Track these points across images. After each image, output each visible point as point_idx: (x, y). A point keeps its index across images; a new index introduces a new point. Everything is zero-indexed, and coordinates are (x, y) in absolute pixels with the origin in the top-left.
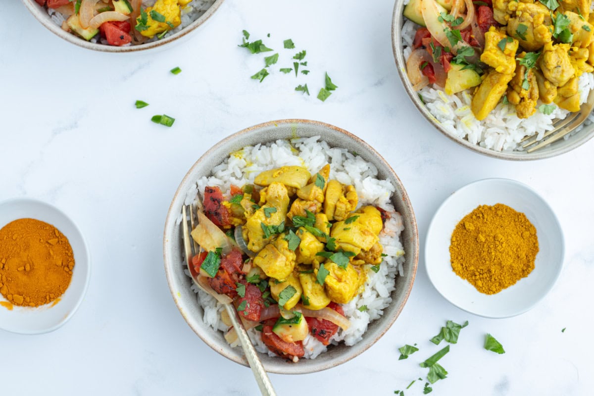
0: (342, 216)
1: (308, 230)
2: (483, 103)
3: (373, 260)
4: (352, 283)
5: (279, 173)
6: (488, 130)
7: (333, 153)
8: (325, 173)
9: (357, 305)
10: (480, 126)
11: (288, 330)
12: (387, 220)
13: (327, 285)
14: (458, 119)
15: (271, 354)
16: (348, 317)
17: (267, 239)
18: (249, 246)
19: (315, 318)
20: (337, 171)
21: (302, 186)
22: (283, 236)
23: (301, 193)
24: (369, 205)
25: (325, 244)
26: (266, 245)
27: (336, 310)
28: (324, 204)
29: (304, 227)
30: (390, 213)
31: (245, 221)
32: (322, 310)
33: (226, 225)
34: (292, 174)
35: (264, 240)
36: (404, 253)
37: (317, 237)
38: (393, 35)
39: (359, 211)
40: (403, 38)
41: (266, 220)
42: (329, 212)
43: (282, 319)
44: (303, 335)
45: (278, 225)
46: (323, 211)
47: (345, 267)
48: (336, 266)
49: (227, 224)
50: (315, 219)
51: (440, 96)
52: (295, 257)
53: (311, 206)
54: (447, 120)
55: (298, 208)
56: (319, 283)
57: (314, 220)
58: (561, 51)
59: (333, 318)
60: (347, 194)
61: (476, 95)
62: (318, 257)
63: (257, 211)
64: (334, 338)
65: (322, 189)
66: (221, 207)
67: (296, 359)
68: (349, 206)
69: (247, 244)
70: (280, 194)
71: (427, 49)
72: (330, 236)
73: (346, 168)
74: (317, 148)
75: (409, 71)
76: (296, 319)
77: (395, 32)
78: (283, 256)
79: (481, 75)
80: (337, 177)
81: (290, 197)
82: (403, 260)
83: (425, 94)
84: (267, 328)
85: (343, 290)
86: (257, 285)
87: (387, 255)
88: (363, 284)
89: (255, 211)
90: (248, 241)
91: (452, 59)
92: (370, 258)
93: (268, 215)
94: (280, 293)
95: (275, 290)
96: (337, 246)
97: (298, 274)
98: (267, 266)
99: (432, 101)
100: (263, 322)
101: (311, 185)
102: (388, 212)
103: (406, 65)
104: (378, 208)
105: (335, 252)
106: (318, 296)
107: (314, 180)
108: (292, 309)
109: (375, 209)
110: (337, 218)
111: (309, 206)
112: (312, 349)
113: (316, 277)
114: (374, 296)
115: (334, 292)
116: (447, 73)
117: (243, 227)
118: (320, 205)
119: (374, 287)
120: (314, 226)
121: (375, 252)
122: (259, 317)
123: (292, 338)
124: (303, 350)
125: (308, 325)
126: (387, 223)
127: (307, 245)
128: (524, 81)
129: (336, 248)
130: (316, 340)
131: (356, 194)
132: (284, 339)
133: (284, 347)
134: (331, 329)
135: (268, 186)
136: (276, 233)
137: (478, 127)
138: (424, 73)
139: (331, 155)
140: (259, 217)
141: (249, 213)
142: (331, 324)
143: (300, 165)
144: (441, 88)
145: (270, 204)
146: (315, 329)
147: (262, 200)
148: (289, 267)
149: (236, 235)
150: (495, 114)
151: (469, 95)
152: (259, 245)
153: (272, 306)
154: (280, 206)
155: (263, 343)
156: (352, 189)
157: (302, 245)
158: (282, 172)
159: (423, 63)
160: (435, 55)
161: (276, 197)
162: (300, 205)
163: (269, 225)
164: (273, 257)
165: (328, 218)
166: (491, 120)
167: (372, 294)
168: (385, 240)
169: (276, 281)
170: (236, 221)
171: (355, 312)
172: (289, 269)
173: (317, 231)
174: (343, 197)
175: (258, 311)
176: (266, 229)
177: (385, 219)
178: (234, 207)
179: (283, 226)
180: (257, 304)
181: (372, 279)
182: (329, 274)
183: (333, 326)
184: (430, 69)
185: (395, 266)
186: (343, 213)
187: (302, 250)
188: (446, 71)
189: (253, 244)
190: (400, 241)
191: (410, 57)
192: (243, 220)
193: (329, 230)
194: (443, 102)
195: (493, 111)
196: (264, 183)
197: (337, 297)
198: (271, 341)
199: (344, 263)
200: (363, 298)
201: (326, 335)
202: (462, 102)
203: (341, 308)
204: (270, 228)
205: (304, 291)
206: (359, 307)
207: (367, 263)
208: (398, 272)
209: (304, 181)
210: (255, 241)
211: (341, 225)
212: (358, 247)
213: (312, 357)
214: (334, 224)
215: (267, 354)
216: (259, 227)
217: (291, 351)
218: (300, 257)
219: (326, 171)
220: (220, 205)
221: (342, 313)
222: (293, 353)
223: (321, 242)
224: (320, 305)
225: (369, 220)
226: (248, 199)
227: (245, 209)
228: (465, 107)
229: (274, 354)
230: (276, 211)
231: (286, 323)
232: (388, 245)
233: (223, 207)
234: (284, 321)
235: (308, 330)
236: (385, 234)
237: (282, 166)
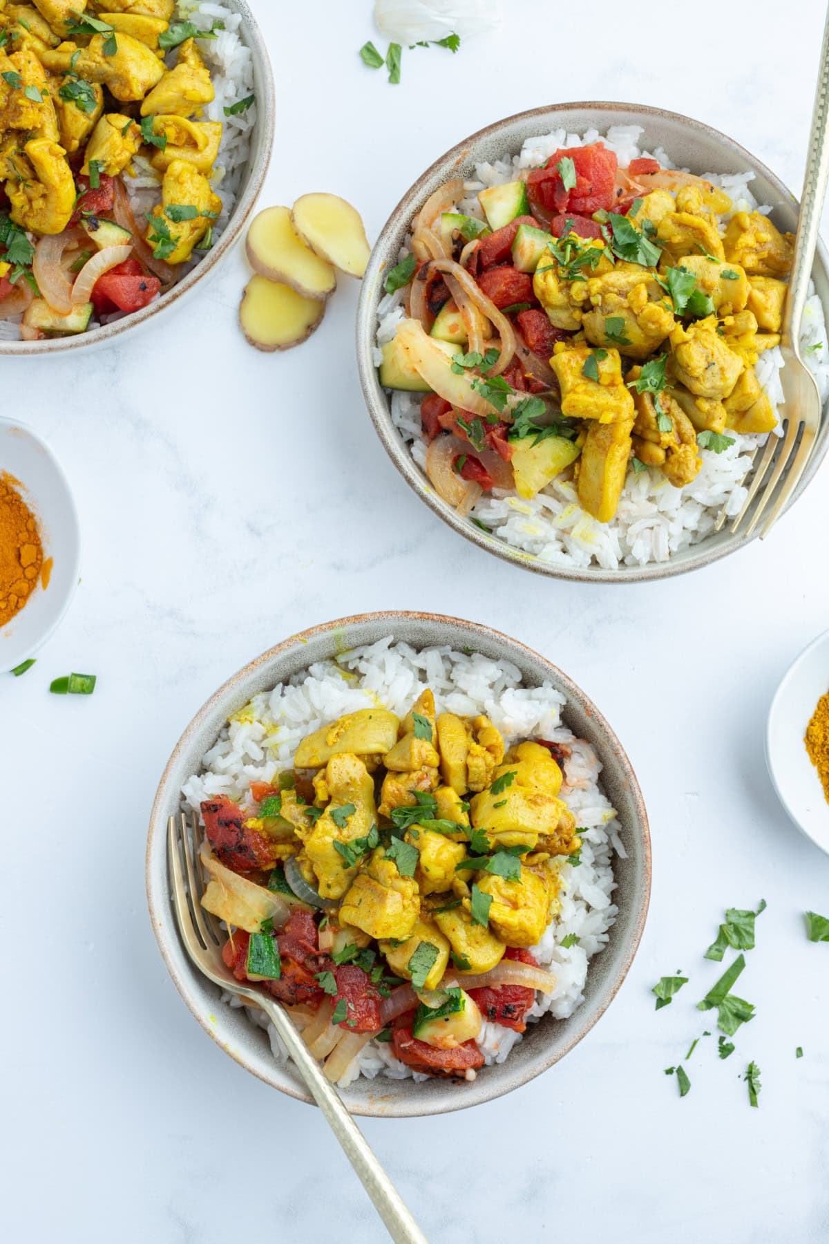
0: (481, 782)
1: (427, 828)
2: (601, 488)
3: (565, 846)
4: (538, 904)
5: (337, 734)
6: (630, 530)
7: (425, 661)
8: (425, 708)
9: (555, 937)
10: (610, 531)
11: (443, 1027)
12: (564, 759)
13: (494, 922)
14: (563, 535)
15: (419, 1077)
16: (545, 966)
17: (352, 868)
18: (322, 892)
19: (488, 988)
20: (444, 692)
21: (391, 746)
22: (381, 851)
23: (392, 761)
24: (522, 740)
25: (467, 844)
26: (354, 877)
27: (521, 960)
28: (442, 769)
29: (417, 823)
30: (568, 745)
31: (299, 845)
32: (497, 967)
33: (267, 864)
34: (363, 729)
35: (347, 870)
36: (616, 813)
37: (447, 836)
38: (380, 433)
39: (510, 760)
40: (399, 428)
41: (341, 833)
42: (457, 781)
43: (427, 1010)
44: (475, 1028)
45: (365, 835)
46: (443, 781)
47: (516, 877)
48: (499, 880)
49: (267, 860)
50: (436, 803)
51: (514, 507)
52: (416, 887)
53: (420, 780)
54: (545, 544)
55: (396, 792)
56: (477, 923)
57: (433, 807)
58: (704, 335)
59: (521, 977)
60: (479, 736)
61: (581, 479)
62: (459, 872)
63: (318, 821)
64: (532, 1013)
65: (430, 741)
66: (246, 832)
67: (471, 1074)
68: (489, 758)
69: (316, 889)
70: (353, 775)
71: (455, 431)
72: (473, 827)
73: (461, 684)
74: (392, 659)
75: (438, 485)
76: (452, 1004)
77: (382, 427)
78: (395, 893)
79: (573, 439)
80: (448, 705)
81: (371, 774)
82: (618, 826)
83: (485, 515)
84: (400, 1034)
85: (527, 924)
86: (354, 962)
87: (586, 829)
88: (556, 897)
89: (315, 823)
90: (315, 882)
91: (510, 432)
92: (558, 844)
93: (340, 822)
94: (409, 963)
95: (396, 960)
96: (492, 841)
97: (430, 914)
98: (369, 921)
99: (503, 522)
100: (389, 1025)
101: (406, 738)
102: (563, 745)
103: (425, 475)
104: (542, 743)
105: (492, 853)
106: (481, 946)
107: (409, 726)
108: (439, 985)
109: (537, 746)
110: (474, 787)
111: (416, 781)
112: (497, 1046)
113: (469, 914)
114: (583, 910)
115: (511, 932)
116: (511, 462)
117: (298, 859)
118: (434, 772)
119: (578, 895)
120: (436, 816)
121: (565, 831)
122: (378, 1019)
123: (454, 1038)
124: (480, 1054)
125: (477, 1003)
126: (569, 767)
127: (433, 857)
128: (657, 418)
129: (491, 846)
130: (499, 1026)
131: (497, 731)
132: (440, 1046)
133: (441, 1059)
134: (522, 999)
135: (325, 766)
136: (365, 852)
137: (606, 533)
138: (466, 478)
139: (422, 666)
140: (326, 833)
141: (303, 828)
142: (520, 990)
143: (371, 705)
144: (510, 492)
145: (338, 799)
146: (494, 1008)
147: (321, 796)
148: (411, 909)
149: (290, 880)
150: (629, 496)
151: (567, 482)
152: (339, 884)
153: (396, 991)
154: (358, 798)
155: (398, 1061)
156: (484, 722)
157: (424, 860)
158: (342, 730)
159: (456, 460)
160: (474, 437)
161: (348, 784)
162: (400, 786)
163: (349, 840)
164: (375, 901)
165: (457, 793)
166: (629, 511)
167: (577, 910)
168: (573, 799)
169: (394, 943)
170: (283, 850)
171: (555, 953)
172: (412, 914)
173: (446, 824)
174: (474, 744)
175: (373, 1010)
176: (346, 851)
177: (562, 759)
178: (270, 824)
179: (375, 834)
180: (366, 998)
181: (570, 881)
182: (492, 901)
183: (525, 991)
184: (474, 466)
185: (605, 841)
186: (483, 774)
187: (427, 870)
188: (508, 459)
189: (329, 886)
190: (601, 792)
191: (428, 459)
192: (293, 844)
193: (467, 816)
194: (524, 515)
195: (624, 493)
196: (316, 762)
197: (520, 938)
198: (416, 1055)
199: (512, 870)
200: (563, 922)
201: (516, 1014)
202: (559, 501)
203: (528, 954)
204: (353, 846)
205: (453, 943)
206: (561, 939)
207: (553, 855)
208: (614, 850)
209: (391, 735)
210: (331, 880)
211: (486, 800)
212: (532, 832)
213: (499, 1061)
214: (473, 800)
215: (411, 1078)
216: (330, 850)
217: (457, 1062)
218: (426, 883)
219: (426, 704)
220: (242, 831)
221: (533, 963)
222: (464, 1066)
223: (459, 843)
224: (490, 961)
225: (535, 772)
226: (291, 802)
227: (294, 822)
228: (569, 508)
229: (424, 1075)
230: (355, 810)
231: (437, 1016)
232: (581, 808)
233: (250, 833)
234: (433, 1013)
235: (480, 1014)
236: (571, 789)
237: (337, 717)
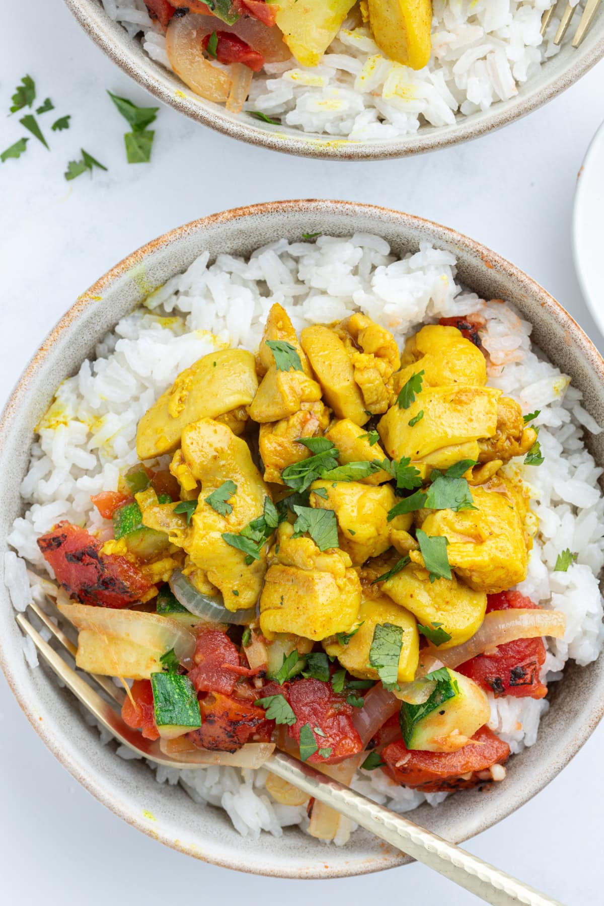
0: (383, 399)
1: (334, 481)
3: (516, 444)
4: (507, 527)
5: (180, 400)
7: (259, 268)
8: (280, 329)
9: (546, 563)
11: (441, 724)
12: (480, 333)
13: (459, 568)
15: (435, 798)
16: (545, 604)
17: (258, 561)
18: (230, 604)
19: (481, 656)
20: (298, 301)
21: (253, 392)
22: (287, 529)
23: (261, 411)
24: (419, 327)
25: (392, 483)
26: (263, 573)
27: (511, 606)
28: (326, 399)
29: (319, 479)
30: (477, 314)
31: (181, 555)
32: (483, 626)
33: (145, 593)
34: (210, 382)
35: (252, 566)
36: (569, 379)
37: (363, 481)
39: (410, 358)
41: (228, 521)
42: (352, 408)
43: (413, 709)
44: (482, 711)
45: (260, 513)
46: (335, 415)
47: (467, 502)
48: (449, 514)
49: (144, 588)
50: (334, 446)
52: (346, 557)
53: (304, 422)
55: (279, 448)
56: (438, 577)
57: (332, 452)
59: (519, 628)
60: (360, 341)
62: (394, 521)
63: (195, 517)
64: (548, 667)
65: (300, 368)
66: (106, 561)
67: (498, 772)
68: (382, 365)
69: (221, 602)
70: (218, 445)
72: (391, 459)
73: (316, 283)
76: (442, 690)
78: (323, 574)
80: (308, 316)
81: (241, 435)
82: (576, 395)
84: (390, 751)
85: (501, 556)
86: (305, 675)
87: (537, 413)
88: (528, 510)
89: (191, 520)
90: (217, 594)
92: (507, 444)
93: (223, 508)
94: (370, 657)
95: (353, 660)
96: (422, 470)
98: (301, 620)
100: (372, 744)
101: (268, 377)
102: (471, 316)
104: (444, 322)
105: (427, 483)
106: (453, 605)
107: (267, 360)
108: (417, 673)
109: (440, 328)
110: (376, 409)
111: (299, 427)
112: (519, 725)
113: (424, 570)
114: (570, 515)
115: (484, 574)
117: (186, 572)
118: (319, 407)
119: (555, 498)
120: (340, 461)
121: (509, 425)
122: (358, 738)
123: (461, 733)
124: (500, 742)
125: (474, 680)
126: (487, 340)
127: (355, 514)
129: (423, 475)
131: (381, 328)
132: (446, 749)
133: (455, 766)
134: (530, 656)
135: (178, 445)
136: (266, 535)
139: (258, 276)
140: (209, 528)
141: (179, 533)
142: (523, 645)
143: (211, 349)
145: (210, 481)
146: (497, 679)
147: (187, 485)
148: (350, 587)
149: (183, 601)
152: (248, 586)
153: (368, 697)
154: (235, 472)
155: (400, 787)
156: (361, 322)
157: (344, 523)
158: (185, 393)
161: (215, 458)
162: (279, 439)
163: (241, 528)
164: (301, 593)
165: (357, 424)
167: (561, 517)
168: (507, 381)
169: (342, 638)
170: (161, 569)
171: (551, 581)
172: (352, 591)
173: (356, 467)
174: (357, 354)
175: (347, 729)
176: (242, 542)
177: (476, 334)
178: (134, 542)
179: (271, 509)
180: (334, 716)
181: (539, 484)
182: (447, 543)
183: (530, 644)
185: (567, 419)
186: (382, 388)
187: (353, 533)
189: (236, 593)
190: (540, 358)
192: (173, 556)
193: (379, 448)
196: (166, 444)
197: (500, 579)
198: (420, 770)
199: (460, 496)
200: (549, 538)
201: (529, 676)
203: (517, 596)
204: (249, 532)
205: (417, 614)
206: (553, 563)
207: (505, 460)
208: (582, 427)
209: (248, 377)
210: (235, 585)
211: (397, 420)
212: (468, 441)
213: (529, 742)
214: (379, 426)
215: (425, 804)
216: (222, 548)
217: (475, 762)
218: (357, 548)
219: (280, 324)
220: (101, 560)
221: (528, 605)
222: (485, 765)
223: (381, 485)
224: (472, 620)
225: (447, 363)
226: (153, 505)
227: (165, 529)
229: (441, 794)
230: (236, 487)
231: (428, 712)
232: (521, 388)
233: (111, 560)
234: (422, 710)
235: (482, 692)
236: (500, 368)
237: (172, 378)
